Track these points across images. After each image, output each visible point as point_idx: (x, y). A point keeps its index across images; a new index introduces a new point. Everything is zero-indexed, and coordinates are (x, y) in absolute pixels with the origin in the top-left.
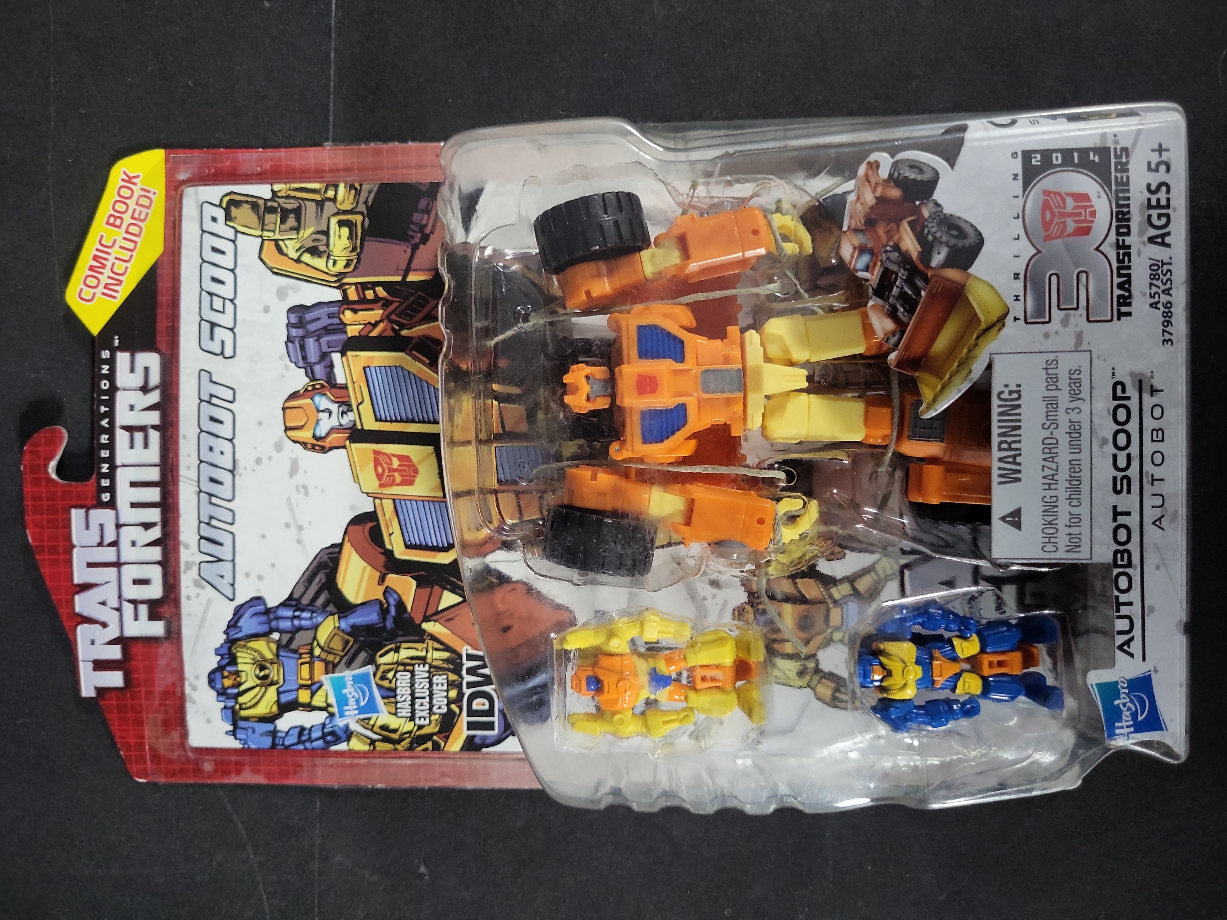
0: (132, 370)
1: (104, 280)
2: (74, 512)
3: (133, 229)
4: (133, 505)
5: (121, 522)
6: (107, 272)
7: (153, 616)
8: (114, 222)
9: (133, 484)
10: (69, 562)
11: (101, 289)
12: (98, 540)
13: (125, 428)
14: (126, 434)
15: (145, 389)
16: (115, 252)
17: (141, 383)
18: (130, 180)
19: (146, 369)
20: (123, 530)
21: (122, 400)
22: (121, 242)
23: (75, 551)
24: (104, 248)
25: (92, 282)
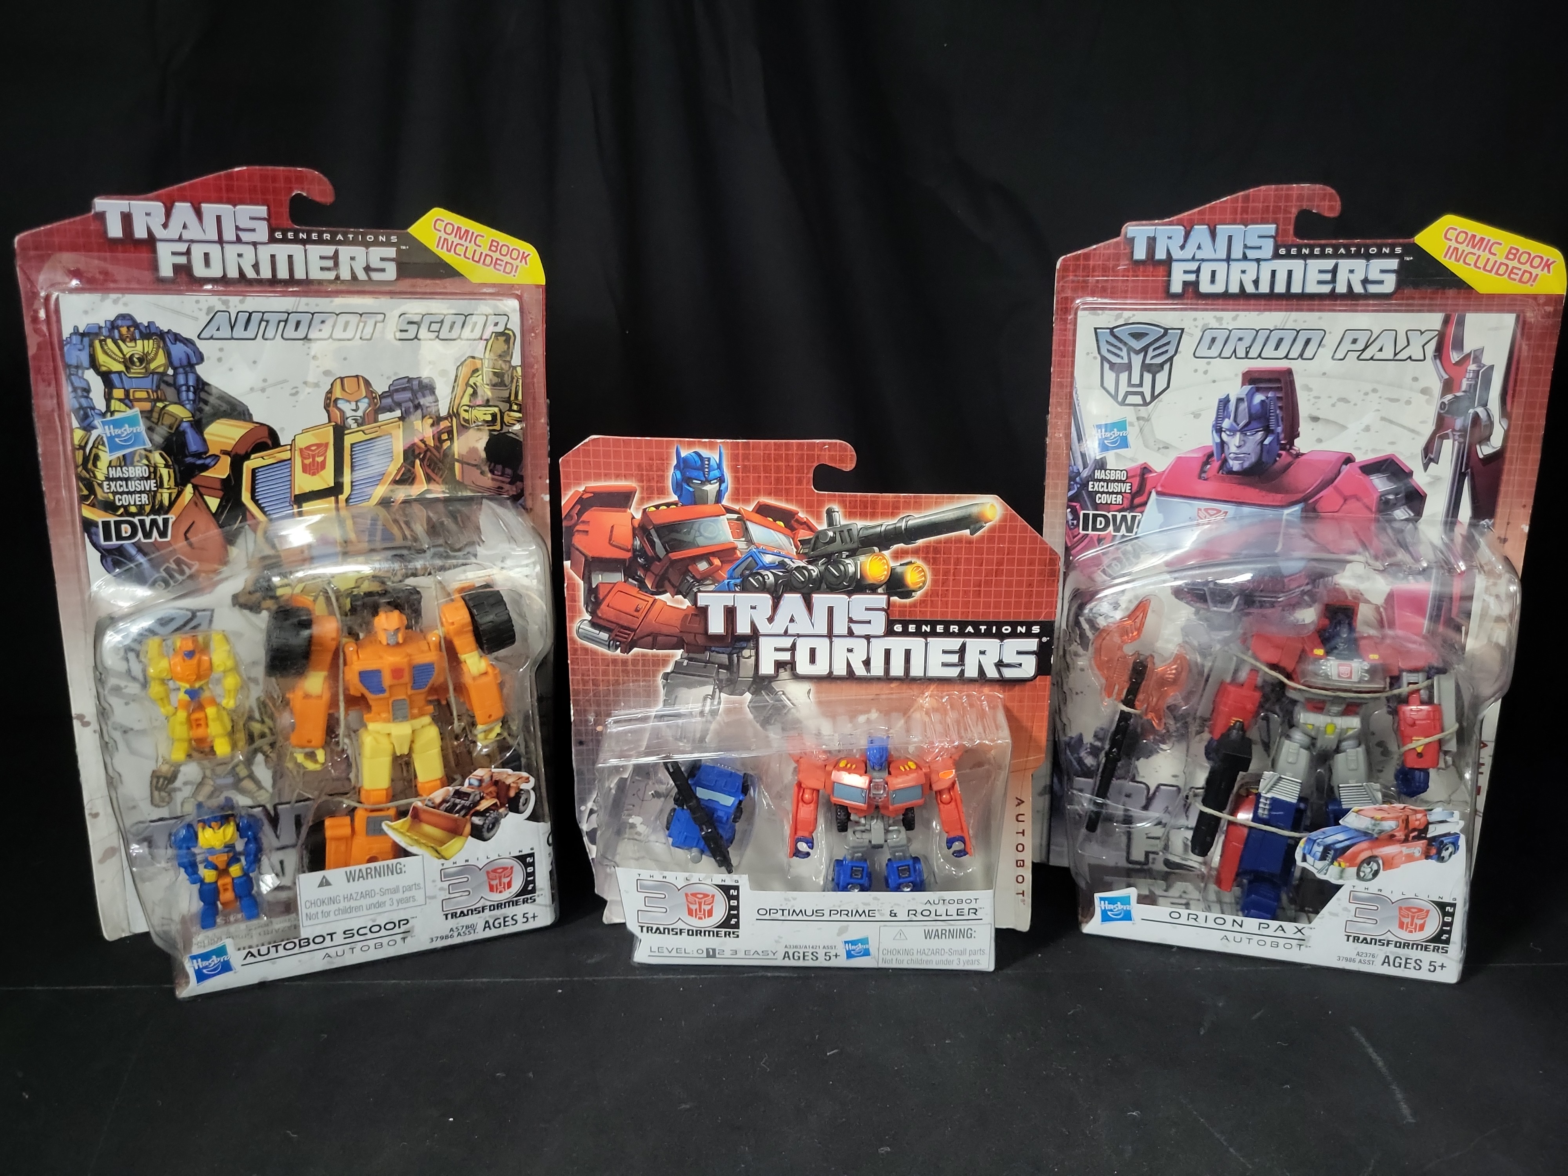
0: (382, 259)
1: (451, 238)
2: (265, 208)
3: (488, 259)
4: (273, 257)
5: (259, 247)
6: (457, 241)
7: (177, 268)
8: (494, 245)
9: (290, 257)
10: (220, 201)
11: (444, 236)
12: (241, 226)
13: (336, 252)
14: (331, 254)
15: (368, 269)
16: (472, 247)
17: (373, 266)
18: (524, 257)
19: (383, 270)
20: (252, 248)
21: (358, 251)
22: (479, 250)
23: (230, 207)
24: (474, 238)
25: (449, 229)
